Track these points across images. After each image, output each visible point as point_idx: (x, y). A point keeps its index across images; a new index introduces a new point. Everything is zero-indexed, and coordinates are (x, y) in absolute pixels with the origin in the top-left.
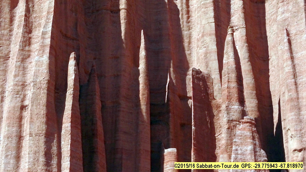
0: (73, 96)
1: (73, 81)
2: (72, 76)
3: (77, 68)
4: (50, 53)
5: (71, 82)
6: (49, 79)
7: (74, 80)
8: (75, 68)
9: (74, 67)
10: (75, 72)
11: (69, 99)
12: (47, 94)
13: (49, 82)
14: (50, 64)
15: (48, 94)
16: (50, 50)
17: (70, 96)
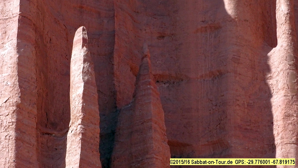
0: (82, 139)
1: (81, 101)
2: (79, 87)
3: (89, 66)
4: (20, 36)
5: (77, 103)
6: (20, 102)
7: (83, 98)
8: (84, 68)
9: (82, 66)
10: (86, 78)
11: (73, 147)
12: (17, 139)
13: (20, 110)
14: (21, 64)
15: (19, 141)
16: (19, 28)
17: (74, 138)
